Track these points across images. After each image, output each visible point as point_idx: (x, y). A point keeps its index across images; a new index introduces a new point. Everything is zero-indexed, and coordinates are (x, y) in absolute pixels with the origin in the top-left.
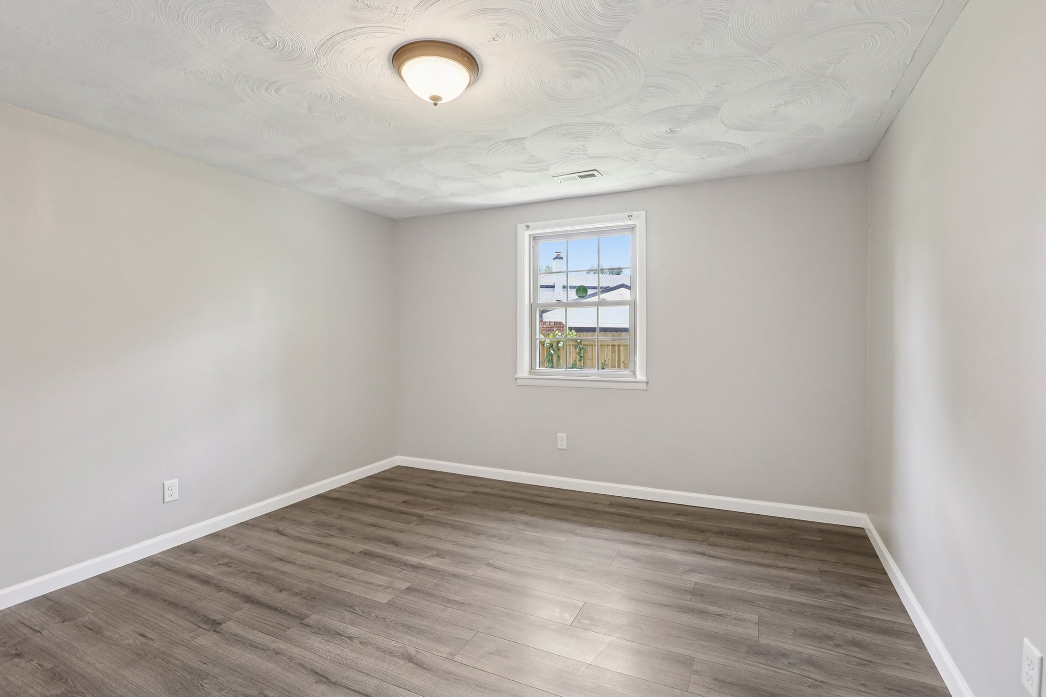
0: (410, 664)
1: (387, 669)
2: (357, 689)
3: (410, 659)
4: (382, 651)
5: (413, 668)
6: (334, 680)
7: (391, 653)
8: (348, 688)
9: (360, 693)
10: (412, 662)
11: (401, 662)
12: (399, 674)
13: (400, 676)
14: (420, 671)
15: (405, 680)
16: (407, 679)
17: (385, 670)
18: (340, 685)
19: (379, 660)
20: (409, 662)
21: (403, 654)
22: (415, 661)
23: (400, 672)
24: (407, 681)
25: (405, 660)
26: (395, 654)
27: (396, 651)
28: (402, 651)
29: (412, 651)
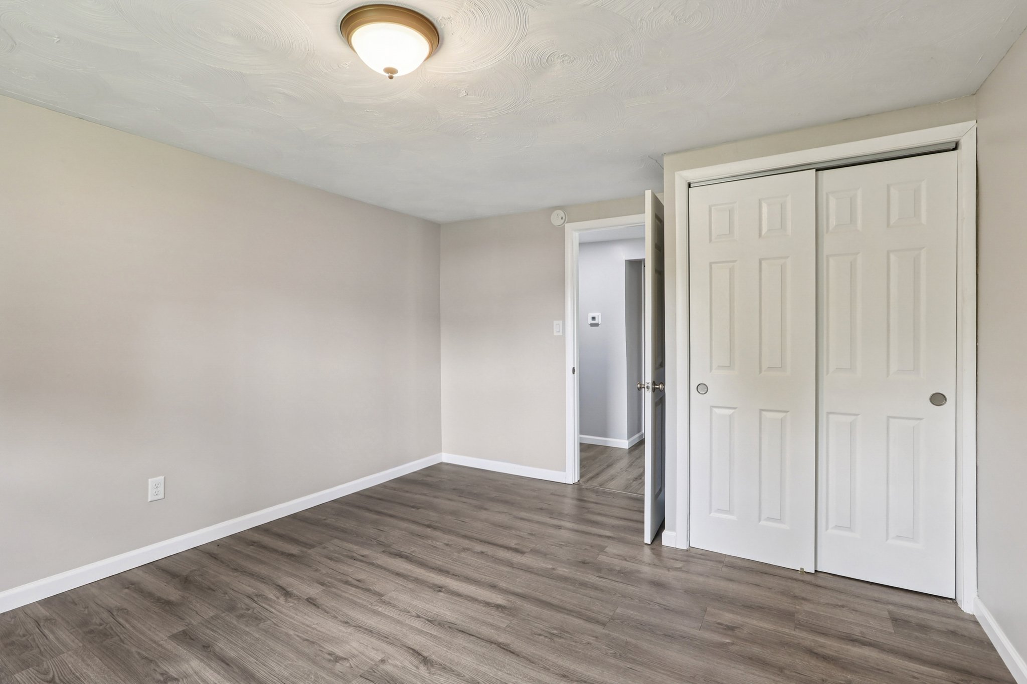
0: (425, 654)
1: (447, 652)
2: (471, 637)
3: (426, 661)
4: (453, 671)
5: (422, 651)
6: (493, 645)
7: (445, 668)
8: (479, 638)
9: (468, 634)
10: (424, 657)
11: (434, 657)
12: (436, 647)
13: (434, 644)
14: (417, 648)
15: (431, 641)
16: (429, 641)
17: (449, 651)
18: (487, 641)
19: (456, 661)
20: (427, 657)
21: (432, 666)
22: (420, 657)
23: (435, 647)
24: (429, 640)
25: (430, 660)
26: (440, 666)
27: (439, 670)
28: (433, 670)
29: (423, 670)
